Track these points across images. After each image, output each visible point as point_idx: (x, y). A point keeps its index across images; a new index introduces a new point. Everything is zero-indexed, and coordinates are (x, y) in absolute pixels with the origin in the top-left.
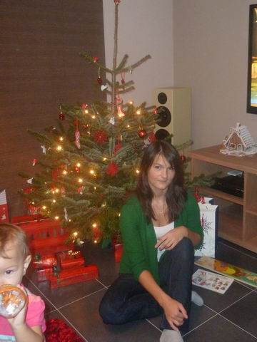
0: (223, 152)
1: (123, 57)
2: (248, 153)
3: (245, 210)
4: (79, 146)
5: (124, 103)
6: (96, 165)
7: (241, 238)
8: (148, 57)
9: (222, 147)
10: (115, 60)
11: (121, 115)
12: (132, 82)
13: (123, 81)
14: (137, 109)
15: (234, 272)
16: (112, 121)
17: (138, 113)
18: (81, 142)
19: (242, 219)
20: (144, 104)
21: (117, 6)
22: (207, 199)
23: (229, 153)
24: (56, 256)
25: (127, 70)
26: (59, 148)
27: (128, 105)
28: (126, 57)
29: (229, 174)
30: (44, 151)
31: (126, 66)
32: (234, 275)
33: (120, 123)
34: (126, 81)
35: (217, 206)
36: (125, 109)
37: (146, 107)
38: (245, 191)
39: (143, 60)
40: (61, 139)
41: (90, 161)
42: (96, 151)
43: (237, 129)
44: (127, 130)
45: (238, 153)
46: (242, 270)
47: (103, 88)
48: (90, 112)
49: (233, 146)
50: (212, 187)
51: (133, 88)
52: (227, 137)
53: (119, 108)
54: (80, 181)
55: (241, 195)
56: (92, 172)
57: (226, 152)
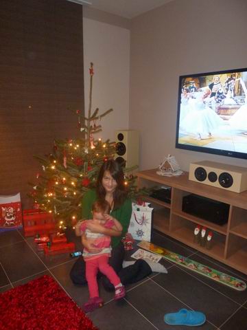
0: (158, 173)
1: (95, 110)
2: (175, 175)
3: (172, 212)
6: (76, 179)
7: (168, 230)
8: (111, 110)
9: (158, 170)
10: (90, 111)
11: (93, 147)
12: (100, 126)
13: (95, 125)
14: (104, 143)
15: (162, 252)
17: (104, 146)
18: (67, 164)
19: (169, 218)
20: (108, 140)
21: (91, 76)
22: (147, 204)
23: (163, 174)
24: (49, 236)
25: (97, 118)
26: (53, 167)
27: (97, 141)
28: (97, 109)
29: (163, 187)
30: (44, 169)
31: (97, 116)
32: (162, 254)
33: (92, 152)
34: (97, 125)
35: (152, 209)
36: (96, 143)
37: (110, 142)
38: (172, 200)
39: (108, 112)
40: (55, 162)
41: (72, 176)
43: (168, 158)
44: (96, 157)
45: (168, 174)
46: (168, 251)
47: (82, 129)
48: (73, 145)
49: (165, 170)
50: (150, 196)
51: (101, 130)
52: (161, 164)
53: (92, 143)
54: (65, 189)
55: (169, 202)
56: (73, 183)
57: (161, 173)
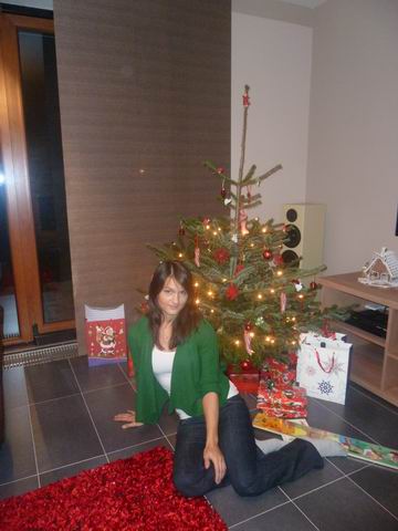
0: (362, 280)
1: (250, 167)
2: (394, 285)
3: (387, 354)
4: (198, 264)
5: (249, 220)
6: (215, 286)
7: (379, 386)
8: (279, 167)
9: (360, 274)
10: (241, 170)
11: (245, 232)
12: (259, 196)
13: (249, 195)
14: (264, 226)
16: (234, 239)
17: (264, 230)
18: (201, 260)
20: (271, 221)
21: (246, 109)
22: (339, 336)
23: (370, 283)
25: (254, 182)
27: (253, 221)
28: (254, 167)
29: (368, 307)
31: (253, 177)
33: (244, 241)
34: (253, 194)
35: (350, 345)
36: (250, 226)
37: (274, 224)
38: (389, 331)
39: (273, 171)
41: (209, 281)
42: (216, 271)
43: (383, 254)
44: (250, 249)
45: (382, 283)
47: (227, 201)
48: (212, 228)
49: (376, 275)
51: (260, 203)
52: (368, 264)
53: (243, 225)
54: (198, 302)
55: (382, 335)
56: (210, 293)
57: (366, 281)
